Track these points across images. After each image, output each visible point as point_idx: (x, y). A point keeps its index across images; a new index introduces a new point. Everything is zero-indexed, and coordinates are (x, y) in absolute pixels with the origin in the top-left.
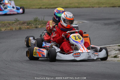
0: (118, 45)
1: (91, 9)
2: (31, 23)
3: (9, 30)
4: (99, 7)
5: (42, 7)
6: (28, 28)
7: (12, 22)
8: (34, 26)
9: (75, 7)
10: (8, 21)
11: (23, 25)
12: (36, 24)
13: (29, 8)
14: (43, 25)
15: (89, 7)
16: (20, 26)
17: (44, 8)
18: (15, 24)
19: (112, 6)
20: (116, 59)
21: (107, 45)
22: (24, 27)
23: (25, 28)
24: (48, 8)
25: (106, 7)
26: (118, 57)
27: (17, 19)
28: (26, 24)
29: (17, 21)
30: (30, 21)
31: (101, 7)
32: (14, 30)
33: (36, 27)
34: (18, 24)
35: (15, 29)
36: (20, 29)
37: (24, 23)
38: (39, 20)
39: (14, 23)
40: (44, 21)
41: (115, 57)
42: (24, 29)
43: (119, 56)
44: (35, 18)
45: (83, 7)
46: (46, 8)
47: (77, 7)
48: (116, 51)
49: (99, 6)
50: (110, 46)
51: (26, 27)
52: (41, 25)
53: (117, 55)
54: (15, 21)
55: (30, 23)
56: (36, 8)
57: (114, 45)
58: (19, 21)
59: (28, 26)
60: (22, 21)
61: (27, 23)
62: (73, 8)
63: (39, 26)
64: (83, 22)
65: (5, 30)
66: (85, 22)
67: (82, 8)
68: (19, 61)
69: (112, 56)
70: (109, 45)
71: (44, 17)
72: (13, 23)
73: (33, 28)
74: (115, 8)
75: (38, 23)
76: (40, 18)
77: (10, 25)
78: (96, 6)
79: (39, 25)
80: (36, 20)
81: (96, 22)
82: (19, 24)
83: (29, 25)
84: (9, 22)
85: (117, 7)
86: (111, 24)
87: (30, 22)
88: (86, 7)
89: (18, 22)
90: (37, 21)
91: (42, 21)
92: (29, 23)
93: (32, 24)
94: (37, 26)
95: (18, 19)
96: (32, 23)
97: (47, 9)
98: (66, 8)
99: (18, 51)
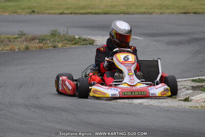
0: (191, 79)
1: (148, 16)
2: (45, 39)
3: (8, 50)
4: (161, 13)
5: (66, 12)
6: (41, 48)
7: (13, 37)
8: (50, 45)
9: (121, 13)
10: (8, 35)
11: (32, 42)
12: (54, 41)
13: (43, 14)
14: (65, 42)
15: (145, 13)
16: (26, 44)
17: (68, 14)
18: (19, 40)
19: (183, 11)
20: (187, 104)
22: (33, 45)
23: (36, 48)
24: (76, 14)
25: (173, 13)
26: (191, 101)
27: (22, 32)
28: (37, 41)
29: (22, 34)
30: (45, 36)
31: (165, 13)
32: (17, 50)
33: (54, 47)
34: (23, 41)
35: (19, 49)
36: (27, 48)
37: (33, 39)
38: (60, 34)
39: (17, 38)
40: (67, 36)
41: (186, 100)
42: (34, 49)
43: (192, 98)
44: (53, 30)
45: (134, 14)
46: (71, 13)
47: (124, 13)
48: (188, 90)
49: (162, 11)
51: (36, 45)
52: (63, 42)
53: (189, 97)
54: (19, 34)
55: (43, 40)
56: (55, 14)
57: (185, 79)
58: (25, 35)
59: (41, 45)
60: (30, 36)
61: (40, 39)
62: (117, 14)
63: (60, 45)
64: (134, 39)
65: (1, 51)
66: (137, 39)
67: (132, 14)
68: (25, 104)
69: (180, 99)
71: (68, 29)
72: (15, 38)
74: (188, 14)
75: (57, 40)
76: (62, 30)
77: (10, 41)
78: (156, 10)
79: (58, 42)
80: (54, 34)
81: (155, 38)
82: (26, 40)
85: (192, 14)
86: (180, 43)
87: (45, 38)
88: (139, 14)
89: (23, 37)
90: (56, 35)
91: (64, 36)
92: (41, 38)
93: (47, 41)
94: (56, 44)
95: (24, 32)
96: (48, 39)
97: (73, 15)
98: (105, 14)
99: (23, 86)
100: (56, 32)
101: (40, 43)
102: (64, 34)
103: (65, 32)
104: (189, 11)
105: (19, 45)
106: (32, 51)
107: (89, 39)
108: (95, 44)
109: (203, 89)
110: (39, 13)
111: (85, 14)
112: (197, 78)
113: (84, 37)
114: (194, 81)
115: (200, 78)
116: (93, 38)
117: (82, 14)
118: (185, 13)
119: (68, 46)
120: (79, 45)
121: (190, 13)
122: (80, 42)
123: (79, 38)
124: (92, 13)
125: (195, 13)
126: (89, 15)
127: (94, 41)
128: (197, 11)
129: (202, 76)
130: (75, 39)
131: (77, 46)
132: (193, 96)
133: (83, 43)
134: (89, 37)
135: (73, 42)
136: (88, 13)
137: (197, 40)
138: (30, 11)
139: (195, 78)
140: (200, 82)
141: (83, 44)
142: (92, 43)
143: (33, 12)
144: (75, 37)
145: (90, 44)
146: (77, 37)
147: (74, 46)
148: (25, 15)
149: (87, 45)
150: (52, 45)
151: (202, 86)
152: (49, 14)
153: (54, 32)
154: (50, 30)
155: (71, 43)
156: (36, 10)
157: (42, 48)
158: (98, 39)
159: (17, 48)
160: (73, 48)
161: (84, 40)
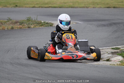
0: (111, 47)
1: (86, 9)
2: (23, 23)
3: (1, 29)
4: (94, 7)
6: (20, 28)
7: (4, 21)
8: (26, 26)
9: (69, 7)
11: (16, 24)
12: (29, 24)
13: (22, 7)
14: (36, 25)
15: (84, 7)
16: (12, 26)
17: (37, 7)
19: (107, 6)
20: (108, 63)
22: (16, 26)
23: (18, 28)
24: (42, 7)
25: (101, 7)
26: (111, 61)
27: (9, 18)
28: (19, 24)
29: (9, 20)
30: (23, 21)
32: (6, 29)
33: (29, 27)
34: (10, 24)
35: (7, 28)
36: (12, 28)
37: (16, 22)
38: (32, 19)
39: (7, 22)
40: (37, 21)
41: (108, 60)
42: (17, 29)
43: (111, 59)
44: (28, 18)
46: (39, 7)
47: (72, 7)
48: (109, 54)
49: (94, 6)
50: (103, 49)
51: (18, 26)
52: (34, 24)
53: (109, 59)
54: (7, 20)
55: (22, 23)
56: (29, 7)
57: (108, 48)
58: (11, 20)
59: (21, 26)
61: (20, 23)
62: (67, 8)
63: (32, 26)
64: (77, 23)
66: (79, 23)
67: (76, 8)
69: (104, 59)
71: (37, 16)
72: (5, 22)
73: (25, 28)
74: (110, 8)
75: (31, 23)
76: (34, 17)
77: (2, 24)
78: (91, 6)
79: (31, 24)
80: (29, 20)
81: (90, 23)
82: (12, 23)
84: (1, 21)
86: (104, 25)
87: (23, 22)
88: (80, 7)
90: (30, 20)
91: (35, 21)
94: (30, 26)
95: (11, 18)
96: (25, 23)
97: (40, 8)
98: (60, 7)
99: (9, 51)
100: (30, 18)
101: (20, 25)
103: (36, 19)
105: (8, 26)
106: (16, 30)
108: (53, 26)
109: (118, 54)
110: (20, 7)
111: (48, 7)
112: (115, 47)
113: (47, 21)
114: (113, 49)
115: (117, 47)
116: (52, 22)
117: (46, 7)
118: (108, 7)
119: (37, 27)
120: (44, 26)
121: (111, 7)
122: (44, 25)
123: (44, 22)
124: (52, 7)
125: (114, 7)
126: (50, 8)
127: (53, 24)
128: (116, 6)
129: (118, 46)
130: (41, 23)
131: (43, 27)
132: (112, 58)
133: (47, 25)
134: (50, 22)
135: (40, 25)
136: (49, 7)
137: (115, 24)
138: (15, 5)
139: (113, 47)
140: (116, 49)
142: (51, 25)
143: (16, 6)
144: (41, 21)
145: (50, 26)
146: (42, 21)
147: (40, 27)
148: (11, 8)
149: (49, 26)
150: (28, 26)
151: (117, 52)
152: (26, 7)
155: (39, 25)
156: (18, 5)
157: (22, 28)
158: (55, 23)
159: (6, 28)
160: (40, 28)
161: (47, 23)
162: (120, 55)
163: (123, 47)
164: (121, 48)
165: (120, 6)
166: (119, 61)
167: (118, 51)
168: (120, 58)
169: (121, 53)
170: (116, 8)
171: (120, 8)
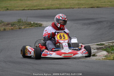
0: (96, 44)
1: (71, 10)
2: (15, 25)
4: (79, 8)
5: (26, 9)
6: (12, 29)
8: (17, 27)
9: (56, 9)
11: (7, 26)
12: (20, 25)
15: (70, 8)
16: (4, 27)
17: (27, 10)
18: (0, 25)
19: (91, 6)
20: (94, 58)
21: (86, 44)
22: (8, 28)
23: (10, 29)
24: (31, 10)
25: (86, 8)
26: (96, 56)
27: (1, 21)
30: (14, 22)
31: (80, 8)
33: (20, 28)
34: (2, 26)
36: (5, 30)
37: (8, 24)
38: (23, 21)
40: (27, 22)
41: (94, 55)
45: (64, 9)
46: (29, 10)
47: (58, 9)
48: (94, 50)
49: (79, 7)
51: (10, 27)
52: (25, 26)
55: (14, 24)
56: (20, 10)
57: (93, 44)
58: (3, 22)
60: (6, 23)
61: (11, 24)
62: (54, 9)
63: (23, 27)
67: (62, 9)
70: (88, 44)
71: (27, 18)
73: (17, 29)
76: (24, 19)
78: (76, 6)
79: (22, 25)
80: (19, 21)
82: (4, 25)
83: (13, 26)
86: (90, 24)
87: (14, 23)
88: (66, 8)
89: (2, 24)
90: (20, 22)
91: (25, 22)
94: (21, 27)
95: (3, 20)
96: (16, 24)
97: (30, 10)
98: (48, 9)
101: (12, 26)
102: (25, 21)
103: (26, 20)
104: (94, 6)
106: (7, 31)
107: (39, 23)
108: (42, 26)
110: (11, 10)
111: (37, 9)
112: (99, 43)
113: (36, 22)
114: (98, 45)
115: (101, 43)
116: (41, 23)
117: (35, 10)
118: (92, 7)
119: (27, 28)
121: (95, 7)
122: (34, 25)
123: (34, 23)
124: (40, 9)
125: (98, 7)
129: (102, 42)
130: (31, 24)
131: (32, 27)
132: (97, 53)
133: (36, 25)
134: (39, 22)
138: (6, 9)
139: (98, 43)
140: (101, 45)
141: (36, 27)
142: (40, 25)
143: (8, 9)
144: (31, 22)
145: (40, 26)
146: (32, 22)
148: (3, 11)
149: (38, 27)
151: (102, 48)
152: (16, 10)
153: (19, 20)
154: (17, 19)
155: (29, 26)
157: (13, 29)
158: (44, 23)
160: (30, 29)
161: (36, 24)
162: (105, 50)
163: (107, 43)
164: (105, 44)
165: (103, 6)
166: (104, 56)
167: (103, 46)
168: (105, 53)
169: (105, 48)
170: (100, 7)
171: (103, 7)
